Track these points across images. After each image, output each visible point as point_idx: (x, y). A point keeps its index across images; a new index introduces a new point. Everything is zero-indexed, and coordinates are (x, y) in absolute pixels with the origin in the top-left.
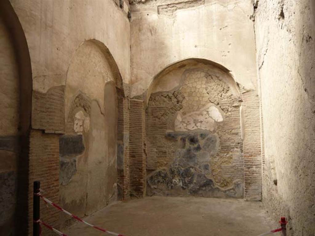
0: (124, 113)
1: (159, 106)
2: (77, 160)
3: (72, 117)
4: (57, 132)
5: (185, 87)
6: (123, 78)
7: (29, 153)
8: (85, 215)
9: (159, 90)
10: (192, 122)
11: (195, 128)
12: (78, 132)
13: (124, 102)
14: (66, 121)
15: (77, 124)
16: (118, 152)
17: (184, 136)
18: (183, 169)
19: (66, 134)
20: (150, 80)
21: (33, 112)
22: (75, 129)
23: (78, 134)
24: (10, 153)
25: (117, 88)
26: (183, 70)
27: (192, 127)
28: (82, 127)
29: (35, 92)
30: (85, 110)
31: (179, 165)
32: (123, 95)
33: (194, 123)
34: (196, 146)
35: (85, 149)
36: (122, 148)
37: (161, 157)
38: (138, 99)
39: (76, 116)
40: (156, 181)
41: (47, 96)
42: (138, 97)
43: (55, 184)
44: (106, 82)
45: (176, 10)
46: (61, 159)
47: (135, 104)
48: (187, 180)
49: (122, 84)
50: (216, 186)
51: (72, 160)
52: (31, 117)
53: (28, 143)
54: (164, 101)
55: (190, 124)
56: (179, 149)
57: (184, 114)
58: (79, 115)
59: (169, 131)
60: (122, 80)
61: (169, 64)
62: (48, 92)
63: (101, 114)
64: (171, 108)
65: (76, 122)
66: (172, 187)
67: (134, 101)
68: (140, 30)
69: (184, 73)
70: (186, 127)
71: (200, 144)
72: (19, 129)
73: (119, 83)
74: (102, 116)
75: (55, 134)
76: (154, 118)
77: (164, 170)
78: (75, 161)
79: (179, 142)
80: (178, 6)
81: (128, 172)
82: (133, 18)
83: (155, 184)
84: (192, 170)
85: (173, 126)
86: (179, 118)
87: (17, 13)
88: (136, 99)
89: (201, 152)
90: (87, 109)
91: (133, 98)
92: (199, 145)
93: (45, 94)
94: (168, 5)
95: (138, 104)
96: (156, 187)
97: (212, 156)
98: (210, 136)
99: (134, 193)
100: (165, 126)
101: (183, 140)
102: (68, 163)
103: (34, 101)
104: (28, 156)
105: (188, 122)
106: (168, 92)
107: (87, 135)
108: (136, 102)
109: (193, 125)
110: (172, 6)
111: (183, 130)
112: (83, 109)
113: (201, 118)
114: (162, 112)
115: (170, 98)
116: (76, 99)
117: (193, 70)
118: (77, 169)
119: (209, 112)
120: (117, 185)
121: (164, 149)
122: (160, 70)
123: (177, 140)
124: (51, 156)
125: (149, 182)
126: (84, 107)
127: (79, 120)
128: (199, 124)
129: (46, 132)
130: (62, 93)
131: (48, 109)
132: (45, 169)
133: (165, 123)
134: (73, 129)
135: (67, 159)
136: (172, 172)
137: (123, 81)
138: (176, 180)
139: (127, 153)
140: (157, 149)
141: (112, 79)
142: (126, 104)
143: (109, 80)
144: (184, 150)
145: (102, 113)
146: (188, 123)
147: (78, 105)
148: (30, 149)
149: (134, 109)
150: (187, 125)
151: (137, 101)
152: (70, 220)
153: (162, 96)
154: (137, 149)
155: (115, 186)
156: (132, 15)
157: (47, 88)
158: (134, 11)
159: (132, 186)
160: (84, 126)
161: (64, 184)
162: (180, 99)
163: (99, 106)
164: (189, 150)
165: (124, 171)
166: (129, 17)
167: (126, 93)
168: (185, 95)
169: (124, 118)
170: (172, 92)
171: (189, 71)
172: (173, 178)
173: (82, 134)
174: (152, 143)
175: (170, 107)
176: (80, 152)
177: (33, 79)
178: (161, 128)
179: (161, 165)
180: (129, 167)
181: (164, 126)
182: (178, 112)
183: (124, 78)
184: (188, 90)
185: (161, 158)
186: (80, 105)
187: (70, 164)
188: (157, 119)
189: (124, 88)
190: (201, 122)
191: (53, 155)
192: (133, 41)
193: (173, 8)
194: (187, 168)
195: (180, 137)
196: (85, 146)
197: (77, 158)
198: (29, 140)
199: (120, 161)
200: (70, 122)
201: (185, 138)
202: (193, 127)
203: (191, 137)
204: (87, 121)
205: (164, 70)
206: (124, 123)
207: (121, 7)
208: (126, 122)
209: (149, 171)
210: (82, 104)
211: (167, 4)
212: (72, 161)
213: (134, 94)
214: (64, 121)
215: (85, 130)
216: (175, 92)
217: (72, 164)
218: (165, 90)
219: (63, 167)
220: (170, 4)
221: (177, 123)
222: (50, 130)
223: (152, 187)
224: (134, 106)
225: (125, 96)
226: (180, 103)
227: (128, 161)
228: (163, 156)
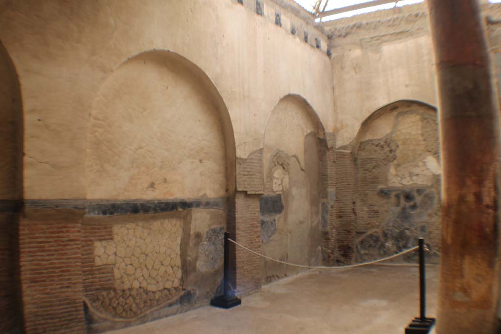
0: (328, 167)
1: (370, 157)
2: (276, 219)
3: (271, 177)
4: (257, 193)
5: (398, 133)
6: (325, 127)
7: (235, 212)
8: (285, 275)
9: (368, 137)
10: (407, 175)
11: (411, 182)
12: (277, 191)
13: (327, 154)
14: (265, 180)
15: (276, 183)
16: (323, 212)
17: (399, 192)
18: (397, 231)
19: (265, 194)
20: (357, 127)
21: (237, 176)
22: (274, 188)
23: (277, 193)
24: (221, 212)
25: (319, 138)
26: (395, 113)
27: (407, 182)
28: (280, 186)
29: (238, 158)
30: (284, 168)
31: (393, 226)
32: (326, 146)
33: (410, 176)
34: (412, 203)
35: (285, 208)
36: (327, 207)
37: (373, 217)
38: (344, 149)
39: (274, 176)
40: (367, 246)
41: (248, 161)
42: (344, 147)
43: (257, 240)
44: (305, 134)
45: (382, 43)
46: (261, 218)
47: (342, 156)
48: (401, 244)
49: (324, 134)
50: (434, 251)
51: (272, 218)
52: (236, 181)
53: (235, 203)
54: (376, 151)
55: (405, 178)
56: (393, 208)
57: (398, 165)
58: (278, 173)
59: (380, 187)
60: (324, 130)
61: (378, 106)
62: (248, 157)
63: (300, 171)
64: (384, 159)
65: (275, 181)
66: (385, 252)
67: (341, 152)
68: (342, 68)
69: (397, 117)
70: (400, 182)
71: (416, 201)
72: (227, 190)
73: (321, 133)
74: (303, 172)
75: (256, 194)
76: (365, 171)
77: (376, 232)
78: (275, 220)
79: (393, 199)
80: (384, 38)
81: (334, 234)
82: (333, 55)
83: (365, 249)
84: (407, 232)
85: (387, 180)
86: (392, 171)
87: (222, 95)
88: (342, 149)
89: (418, 211)
90: (285, 167)
91: (338, 149)
92: (415, 203)
93: (246, 159)
94: (372, 38)
95: (344, 155)
96: (366, 252)
97: (430, 215)
98: (427, 192)
99: (342, 259)
100: (377, 180)
101: (398, 196)
102: (268, 222)
103: (238, 166)
104: (235, 215)
105: (403, 175)
106: (379, 140)
107: (287, 193)
108: (342, 154)
109: (408, 179)
110: (376, 38)
111: (398, 185)
112: (281, 168)
113: (416, 171)
114: (374, 164)
115: (382, 147)
116: (274, 158)
117: (407, 112)
118: (277, 228)
119: (427, 164)
120: (322, 249)
121: (375, 208)
122: (367, 115)
123: (391, 198)
124: (253, 215)
125: (359, 247)
126: (282, 165)
127: (277, 179)
128: (414, 178)
129: (248, 193)
130: (261, 155)
131: (249, 172)
132: (249, 226)
133: (377, 177)
134: (272, 188)
135: (267, 218)
136: (385, 235)
137: (326, 131)
138: (389, 244)
139: (333, 213)
140: (368, 208)
141: (312, 130)
142: (330, 156)
143: (309, 131)
144: (398, 209)
145: (302, 170)
146: (403, 177)
147: (276, 164)
148: (236, 208)
149: (340, 161)
150: (402, 178)
151: (343, 152)
152: (270, 277)
153: (373, 144)
154: (344, 208)
155: (319, 250)
156: (332, 51)
157: (248, 154)
158: (334, 47)
159: (340, 251)
160: (283, 184)
161: (265, 242)
162: (393, 148)
163: (299, 162)
164: (404, 209)
165: (330, 233)
166: (329, 54)
167: (330, 144)
168: (399, 143)
169: (329, 172)
170: (384, 140)
171: (402, 114)
172: (386, 242)
173: (281, 193)
174: (362, 200)
175: (382, 158)
176: (280, 211)
177: (236, 147)
178: (373, 183)
179: (373, 227)
180: (336, 229)
181: (375, 180)
182: (391, 163)
183: (327, 127)
184: (402, 137)
185: (372, 219)
186: (278, 163)
187: (269, 223)
188: (368, 172)
189: (328, 138)
190: (417, 175)
191: (255, 214)
192: (335, 82)
193: (378, 42)
194: (401, 230)
195: (394, 193)
196: (284, 205)
197: (277, 217)
198: (235, 200)
199: (324, 222)
200: (269, 182)
201: (399, 194)
202: (409, 182)
203: (406, 193)
204: (286, 180)
205: (373, 113)
206: (329, 179)
207: (318, 47)
208: (330, 178)
209: (359, 233)
210: (280, 162)
211: (371, 36)
212: (272, 220)
213: (339, 143)
214: (264, 182)
215: (284, 189)
216: (387, 139)
217: (272, 223)
218: (375, 138)
219: (264, 226)
220: (374, 37)
221: (390, 177)
222: (251, 191)
223: (362, 252)
224: (340, 157)
225: (329, 147)
226: (393, 153)
227: (334, 222)
228: (375, 216)
